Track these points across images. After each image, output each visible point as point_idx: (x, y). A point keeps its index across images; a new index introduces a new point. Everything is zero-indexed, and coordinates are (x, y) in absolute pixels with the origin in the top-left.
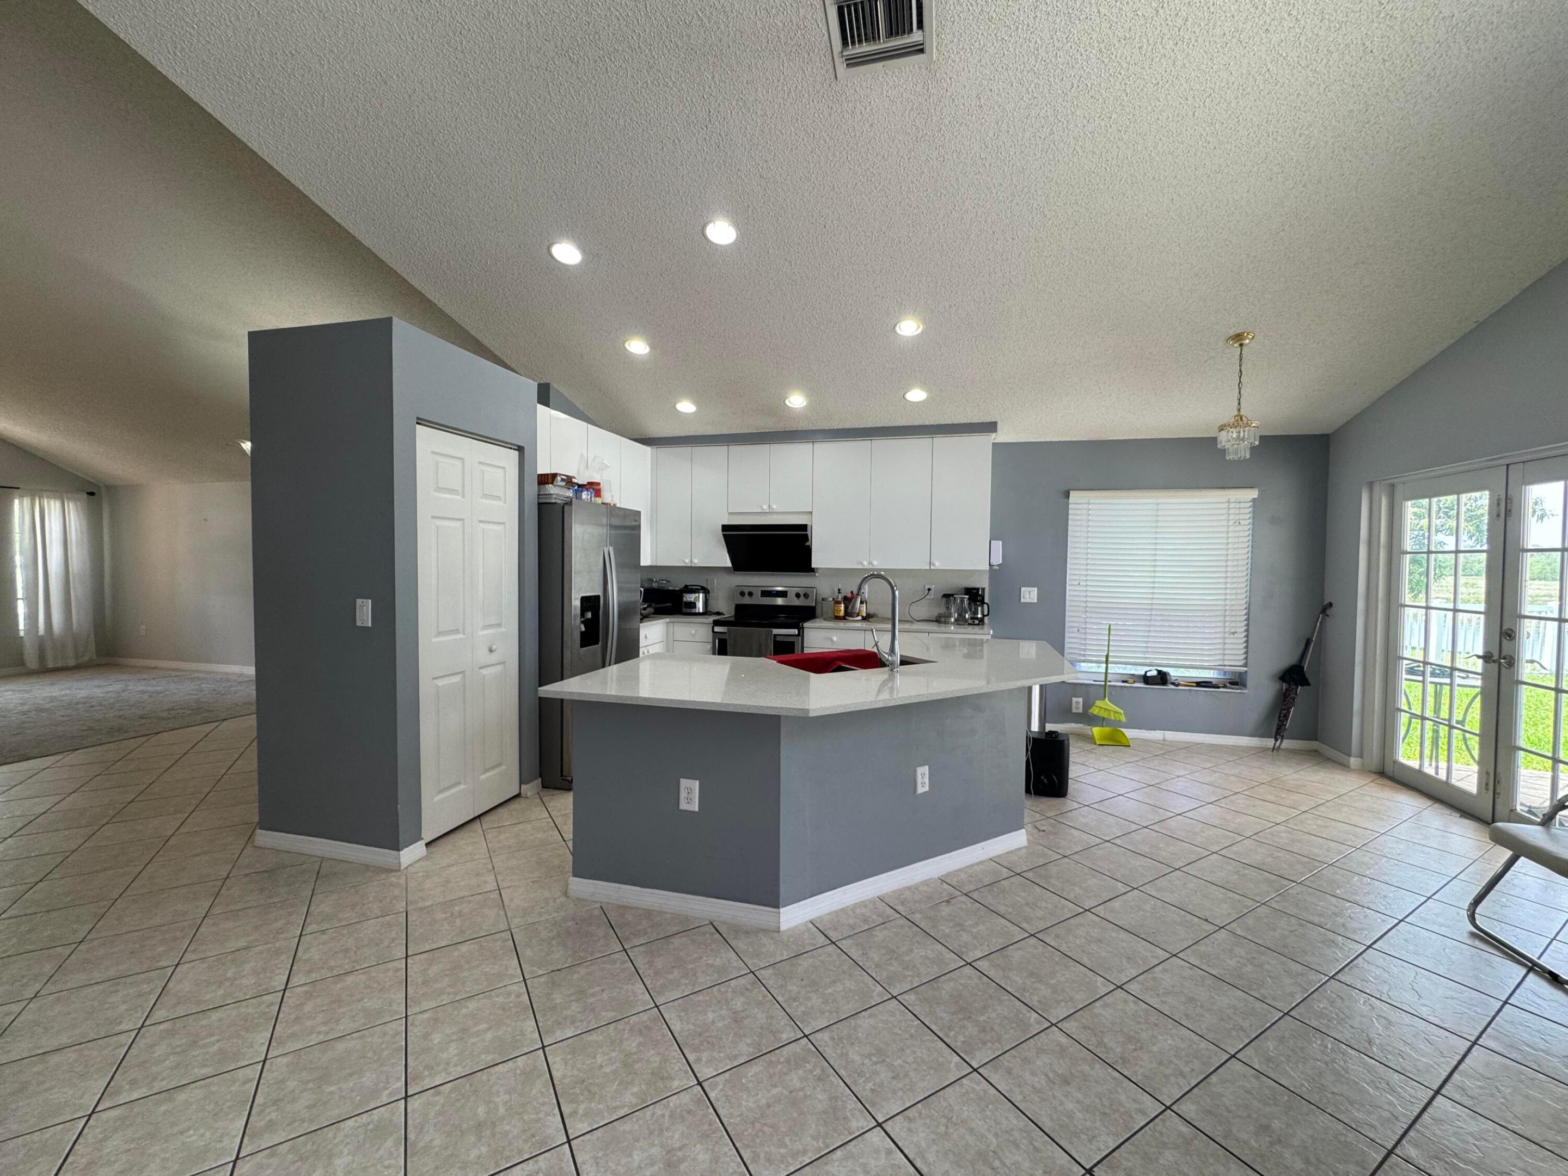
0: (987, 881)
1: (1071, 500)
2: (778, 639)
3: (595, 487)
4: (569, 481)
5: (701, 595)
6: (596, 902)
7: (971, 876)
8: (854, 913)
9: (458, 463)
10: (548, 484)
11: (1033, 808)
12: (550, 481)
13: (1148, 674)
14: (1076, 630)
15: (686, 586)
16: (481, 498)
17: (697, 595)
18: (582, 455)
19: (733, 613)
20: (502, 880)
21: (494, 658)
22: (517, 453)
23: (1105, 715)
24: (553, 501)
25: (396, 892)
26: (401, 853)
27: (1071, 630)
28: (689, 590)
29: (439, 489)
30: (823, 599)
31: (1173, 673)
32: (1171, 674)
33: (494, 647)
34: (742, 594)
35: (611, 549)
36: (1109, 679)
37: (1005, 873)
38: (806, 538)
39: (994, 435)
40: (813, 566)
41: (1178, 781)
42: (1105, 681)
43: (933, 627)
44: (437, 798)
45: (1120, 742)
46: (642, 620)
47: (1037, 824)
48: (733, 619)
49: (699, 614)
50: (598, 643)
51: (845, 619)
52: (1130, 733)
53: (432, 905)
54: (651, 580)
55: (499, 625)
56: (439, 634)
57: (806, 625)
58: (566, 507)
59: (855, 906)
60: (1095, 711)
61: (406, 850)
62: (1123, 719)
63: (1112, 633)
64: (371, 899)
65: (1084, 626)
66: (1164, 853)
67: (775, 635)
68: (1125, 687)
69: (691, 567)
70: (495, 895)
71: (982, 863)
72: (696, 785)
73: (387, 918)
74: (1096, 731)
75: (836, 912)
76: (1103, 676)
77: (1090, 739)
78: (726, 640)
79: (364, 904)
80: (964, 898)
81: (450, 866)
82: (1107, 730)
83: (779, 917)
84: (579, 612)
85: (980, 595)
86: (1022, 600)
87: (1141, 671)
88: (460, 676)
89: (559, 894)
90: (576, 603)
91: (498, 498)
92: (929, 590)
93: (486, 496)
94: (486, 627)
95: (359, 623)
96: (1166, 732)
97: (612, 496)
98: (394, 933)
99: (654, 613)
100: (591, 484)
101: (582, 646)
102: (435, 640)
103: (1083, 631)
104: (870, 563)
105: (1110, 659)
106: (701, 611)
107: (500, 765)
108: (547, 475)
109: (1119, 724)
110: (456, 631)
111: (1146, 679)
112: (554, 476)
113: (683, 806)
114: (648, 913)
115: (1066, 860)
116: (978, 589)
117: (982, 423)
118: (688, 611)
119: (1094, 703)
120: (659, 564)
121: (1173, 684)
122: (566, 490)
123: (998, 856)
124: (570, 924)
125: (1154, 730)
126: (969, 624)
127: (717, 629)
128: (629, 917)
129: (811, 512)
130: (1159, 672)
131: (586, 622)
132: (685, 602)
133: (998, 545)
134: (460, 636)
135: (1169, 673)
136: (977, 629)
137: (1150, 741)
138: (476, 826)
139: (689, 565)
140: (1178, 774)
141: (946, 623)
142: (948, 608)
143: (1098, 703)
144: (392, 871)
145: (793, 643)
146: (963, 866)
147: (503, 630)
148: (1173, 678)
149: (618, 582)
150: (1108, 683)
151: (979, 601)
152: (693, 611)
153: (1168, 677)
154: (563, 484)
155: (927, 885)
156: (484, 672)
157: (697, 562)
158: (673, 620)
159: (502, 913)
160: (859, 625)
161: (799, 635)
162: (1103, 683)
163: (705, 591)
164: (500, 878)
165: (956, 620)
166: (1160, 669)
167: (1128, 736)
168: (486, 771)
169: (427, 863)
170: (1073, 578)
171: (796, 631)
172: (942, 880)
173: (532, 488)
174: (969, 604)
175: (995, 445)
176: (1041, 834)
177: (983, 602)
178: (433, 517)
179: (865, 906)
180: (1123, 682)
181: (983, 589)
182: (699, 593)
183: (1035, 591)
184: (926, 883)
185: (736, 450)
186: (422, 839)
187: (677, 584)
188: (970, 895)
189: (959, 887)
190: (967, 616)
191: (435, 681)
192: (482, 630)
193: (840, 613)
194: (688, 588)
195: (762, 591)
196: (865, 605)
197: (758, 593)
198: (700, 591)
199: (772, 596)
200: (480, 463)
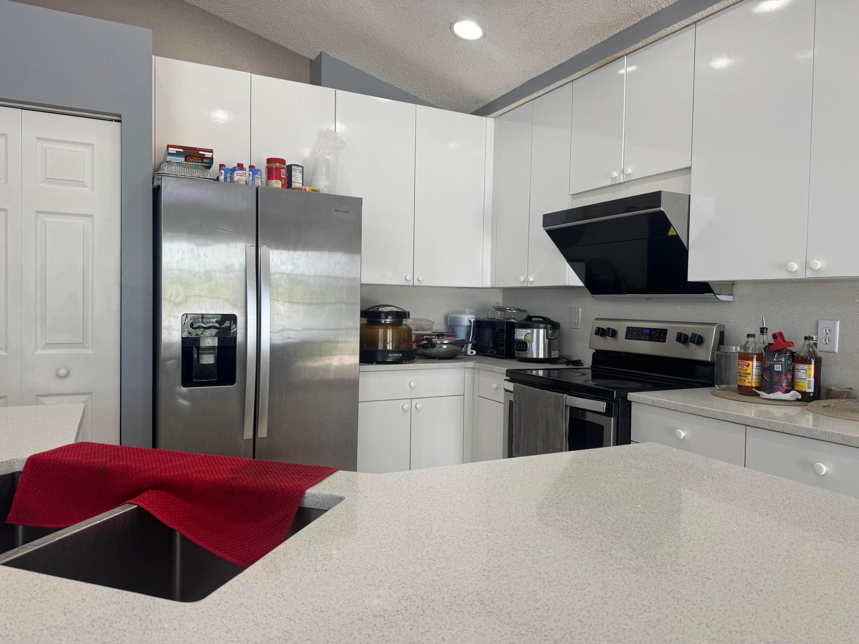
5: (543, 331)
15: (521, 318)
17: (536, 331)
19: (590, 364)
21: (68, 386)
28: (524, 322)
34: (600, 332)
40: (692, 277)
49: (537, 360)
51: (761, 396)
55: (81, 345)
78: (512, 404)
84: (177, 334)
90: (172, 321)
91: (83, 183)
93: (50, 180)
94: (51, 345)
101: (190, 384)
104: (806, 265)
106: (541, 356)
132: (515, 341)
139: (526, 285)
147: (90, 351)
152: (522, 354)
157: (532, 280)
158: (476, 364)
163: (549, 324)
182: (538, 328)
192: (43, 348)
193: (747, 381)
194: (532, 320)
195: (628, 328)
196: (812, 366)
197: (622, 333)
198: (542, 325)
199: (643, 337)
200: (39, 139)
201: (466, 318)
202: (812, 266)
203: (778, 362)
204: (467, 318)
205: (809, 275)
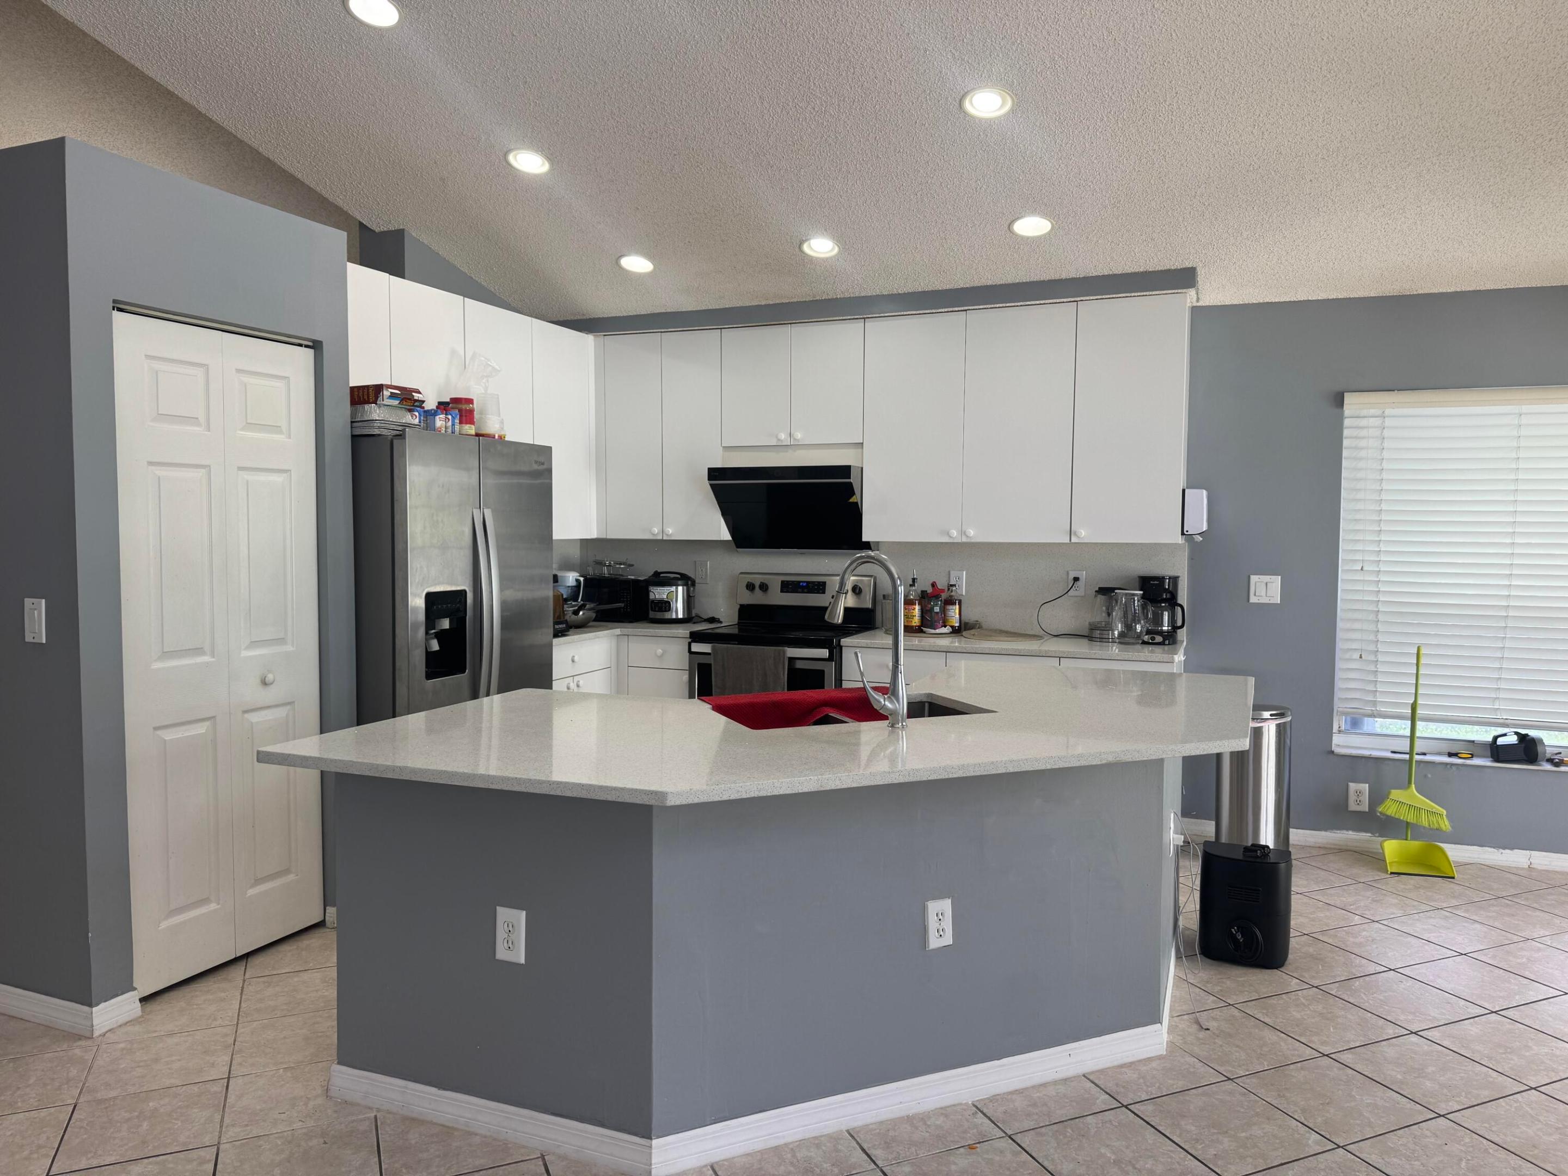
0: (1060, 1114)
1: (1348, 409)
2: (799, 665)
3: (464, 407)
4: (407, 398)
5: (680, 588)
6: (370, 1108)
7: (1034, 1105)
8: (794, 1156)
9: (199, 372)
10: (370, 403)
11: (1209, 987)
12: (372, 398)
13: (1501, 741)
14: (1356, 656)
15: (657, 574)
16: (242, 429)
17: (673, 589)
18: (453, 352)
19: (736, 620)
20: (240, 1064)
21: (270, 696)
22: (311, 352)
23: (1410, 818)
24: (377, 432)
25: (74, 1072)
26: (94, 1009)
27: (1347, 656)
28: (660, 579)
29: (162, 417)
30: (884, 596)
31: (1551, 740)
32: (1546, 742)
33: (270, 677)
34: (750, 587)
35: (488, 513)
36: (1417, 749)
37: (1102, 1100)
38: (849, 490)
39: (1192, 292)
40: (865, 538)
41: (1522, 949)
42: (1411, 753)
43: (1082, 647)
44: (164, 925)
45: (1438, 869)
46: (558, 634)
47: (1203, 1017)
48: (735, 631)
49: (677, 621)
50: (464, 672)
51: (922, 632)
52: (1455, 853)
53: (115, 1098)
54: (600, 563)
55: (281, 641)
56: (166, 655)
57: (845, 641)
58: (395, 442)
59: (802, 1143)
60: (1389, 809)
61: (102, 1005)
62: (1446, 825)
63: (1422, 661)
64: (31, 1081)
65: (1372, 647)
66: (1428, 1084)
67: (792, 660)
68: (1452, 765)
69: (662, 541)
70: (218, 1088)
71: (1065, 1081)
72: (521, 917)
73: (44, 1113)
74: (1391, 848)
75: (761, 1152)
76: (1407, 742)
77: (1376, 861)
78: (710, 665)
79: (19, 1088)
80: (1006, 1144)
81: (171, 1034)
82: (1414, 845)
83: (650, 1154)
84: (422, 617)
85: (1167, 591)
86: (1253, 599)
87: (1485, 735)
88: (207, 723)
89: (319, 1091)
90: (417, 602)
91: (276, 429)
92: (1076, 579)
93: (249, 426)
94: (254, 644)
95: (29, 638)
96: (1533, 852)
97: (502, 422)
98: (44, 1137)
99: (595, 620)
100: (456, 401)
101: (429, 676)
102: (157, 665)
103: (1372, 658)
104: (963, 533)
105: (1419, 711)
106: (680, 616)
107: (287, 871)
108: (368, 386)
109: (1435, 835)
110: (198, 651)
111: (1497, 751)
112: (379, 388)
113: (502, 954)
114: (447, 1132)
115: (1229, 1086)
116: (1161, 579)
117: (1168, 271)
118: (659, 615)
119: (1389, 793)
120: (608, 537)
121: (1550, 761)
122: (404, 412)
123: (1102, 1071)
124: (314, 1142)
125: (1512, 849)
126: (1144, 643)
127: (696, 647)
128: (413, 1138)
129: (863, 443)
130: (1523, 738)
131: (441, 636)
132: (653, 601)
133: (1199, 500)
134: (206, 659)
135: (1541, 741)
136: (1158, 653)
137: (1501, 869)
138: (236, 973)
139: (660, 537)
140: (1526, 934)
141: (1102, 640)
142: (1109, 615)
143: (1395, 794)
144: (80, 1037)
145: (823, 672)
146: (1029, 1084)
147: (289, 648)
148: (1549, 751)
149: (501, 567)
150: (1417, 757)
151: (1165, 601)
152: (667, 616)
153: (1540, 749)
154: (396, 402)
155: (946, 1116)
156: (255, 718)
157: (673, 532)
158: (626, 631)
159: (218, 1117)
160: (945, 642)
161: (830, 659)
162: (1407, 757)
163: (687, 580)
164: (237, 1059)
165: (1122, 635)
166: (1523, 732)
167: (1451, 859)
168: (258, 881)
169: (137, 1028)
170: (1350, 557)
171: (824, 653)
172: (978, 1108)
173: (340, 412)
174: (1144, 607)
175: (1197, 312)
176: (1202, 1034)
177: (1172, 602)
178: (151, 463)
179: (818, 1146)
180: (1451, 755)
181: (1175, 580)
182: (677, 585)
183: (1276, 582)
184: (944, 1112)
185: (736, 337)
186: (135, 989)
187: (644, 571)
188: (1018, 1138)
189: (1004, 1122)
190: (1139, 628)
191: (159, 732)
192: (247, 648)
193: (913, 622)
194: (659, 576)
195: (783, 582)
196: (957, 606)
197: (775, 586)
198: (680, 582)
199: (800, 590)
200: (238, 371)
201: (571, 577)
202: (967, 534)
203: (936, 605)
204: (573, 576)
205: (964, 540)
